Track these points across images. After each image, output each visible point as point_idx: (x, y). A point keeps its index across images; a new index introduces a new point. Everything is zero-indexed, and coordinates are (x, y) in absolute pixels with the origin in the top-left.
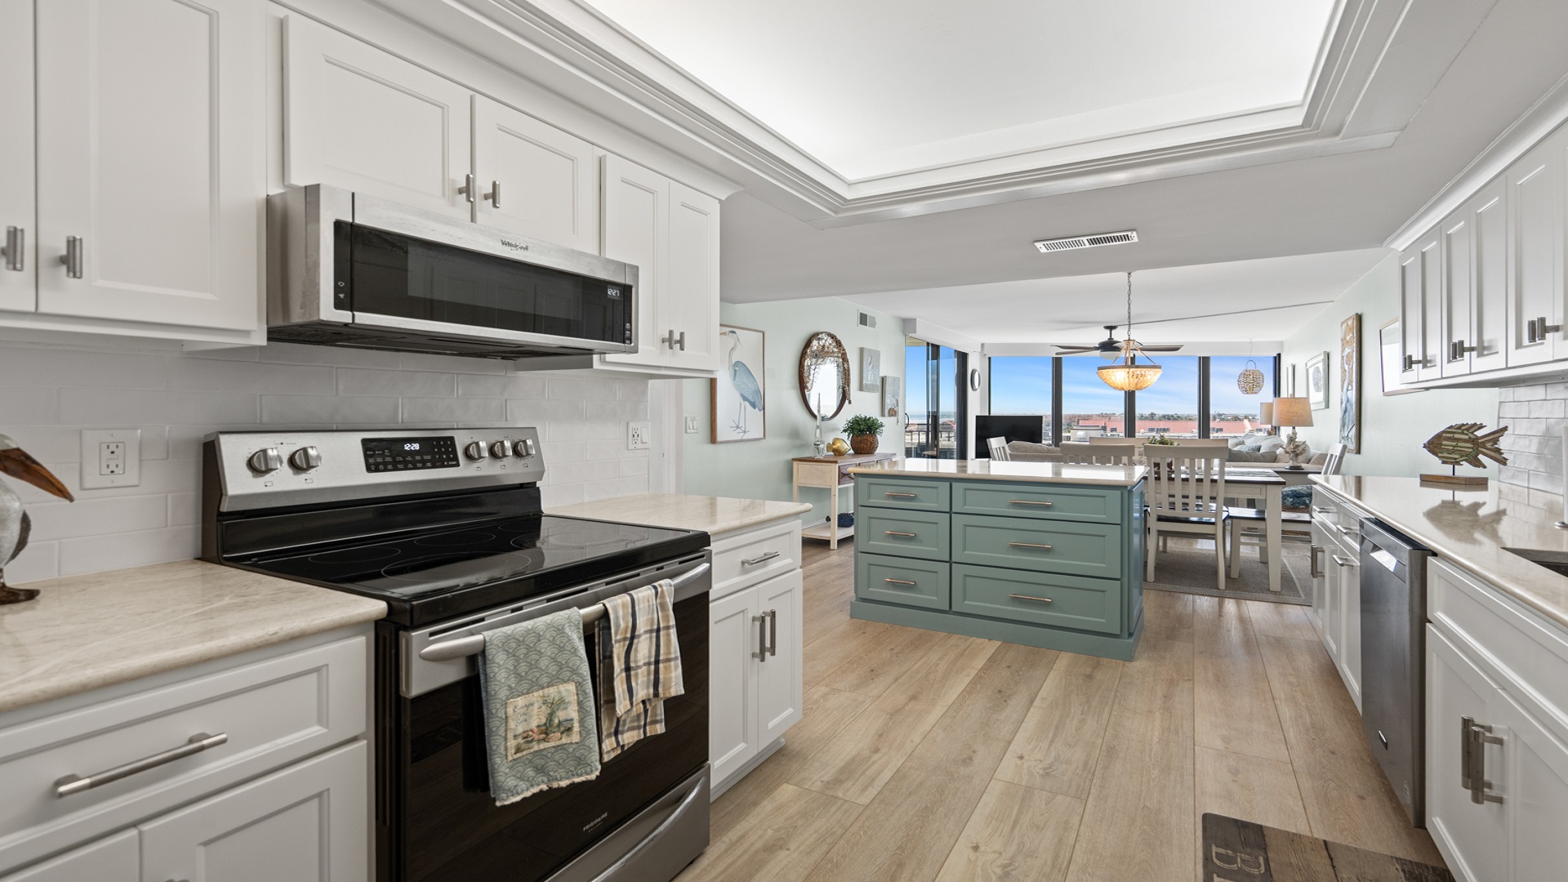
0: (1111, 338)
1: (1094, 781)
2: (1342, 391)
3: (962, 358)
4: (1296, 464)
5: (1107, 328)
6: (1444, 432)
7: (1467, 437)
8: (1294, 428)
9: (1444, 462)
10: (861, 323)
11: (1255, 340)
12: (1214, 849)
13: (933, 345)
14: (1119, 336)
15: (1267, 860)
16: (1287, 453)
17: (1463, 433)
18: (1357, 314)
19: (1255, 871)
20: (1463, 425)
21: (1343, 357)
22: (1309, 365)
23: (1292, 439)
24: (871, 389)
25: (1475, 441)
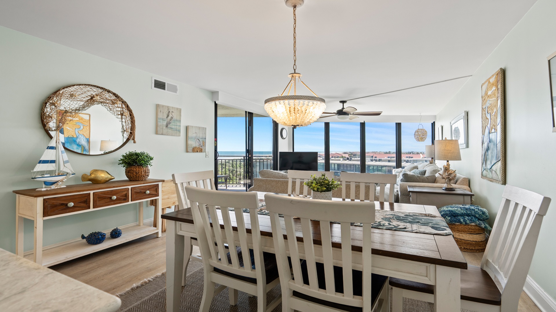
0: (343, 108)
2: (483, 134)
3: (275, 123)
4: (449, 187)
5: (341, 102)
8: (448, 161)
10: (155, 87)
11: (422, 114)
16: (443, 178)
18: (501, 69)
22: (452, 123)
23: (446, 169)
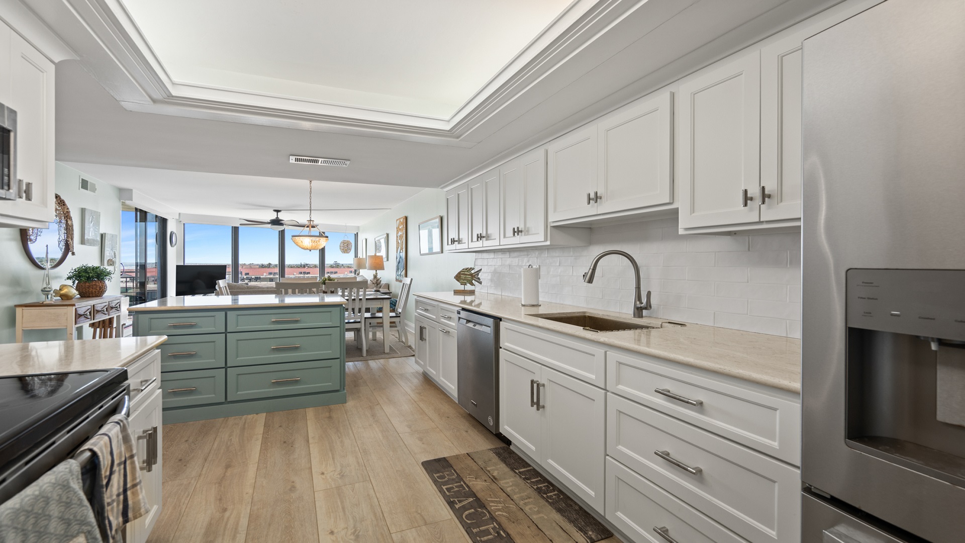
0: (277, 217)
1: (367, 469)
2: (397, 252)
3: (163, 222)
4: (377, 289)
5: (275, 211)
6: (461, 271)
7: (469, 273)
8: (376, 271)
9: (461, 284)
10: (82, 188)
11: (347, 225)
12: (435, 476)
13: (141, 211)
14: (281, 216)
15: (455, 470)
16: (373, 283)
17: (468, 272)
18: (405, 216)
19: (454, 477)
20: (467, 268)
21: (397, 236)
22: (376, 239)
23: (375, 277)
24: (91, 243)
25: (471, 275)
